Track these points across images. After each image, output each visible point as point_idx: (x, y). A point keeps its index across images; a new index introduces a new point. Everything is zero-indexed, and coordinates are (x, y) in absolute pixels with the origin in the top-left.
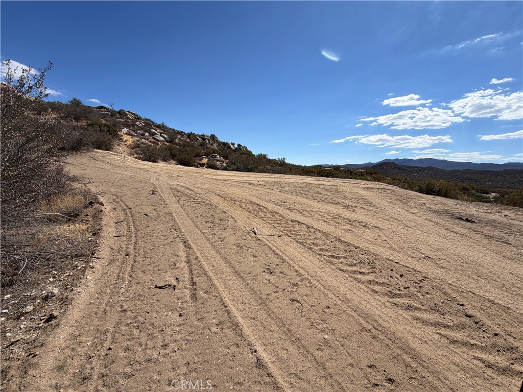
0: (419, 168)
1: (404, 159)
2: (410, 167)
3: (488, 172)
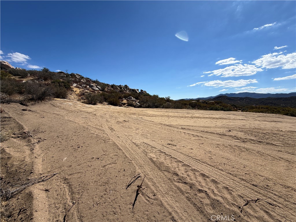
0: (240, 98)
1: (231, 93)
2: (235, 98)
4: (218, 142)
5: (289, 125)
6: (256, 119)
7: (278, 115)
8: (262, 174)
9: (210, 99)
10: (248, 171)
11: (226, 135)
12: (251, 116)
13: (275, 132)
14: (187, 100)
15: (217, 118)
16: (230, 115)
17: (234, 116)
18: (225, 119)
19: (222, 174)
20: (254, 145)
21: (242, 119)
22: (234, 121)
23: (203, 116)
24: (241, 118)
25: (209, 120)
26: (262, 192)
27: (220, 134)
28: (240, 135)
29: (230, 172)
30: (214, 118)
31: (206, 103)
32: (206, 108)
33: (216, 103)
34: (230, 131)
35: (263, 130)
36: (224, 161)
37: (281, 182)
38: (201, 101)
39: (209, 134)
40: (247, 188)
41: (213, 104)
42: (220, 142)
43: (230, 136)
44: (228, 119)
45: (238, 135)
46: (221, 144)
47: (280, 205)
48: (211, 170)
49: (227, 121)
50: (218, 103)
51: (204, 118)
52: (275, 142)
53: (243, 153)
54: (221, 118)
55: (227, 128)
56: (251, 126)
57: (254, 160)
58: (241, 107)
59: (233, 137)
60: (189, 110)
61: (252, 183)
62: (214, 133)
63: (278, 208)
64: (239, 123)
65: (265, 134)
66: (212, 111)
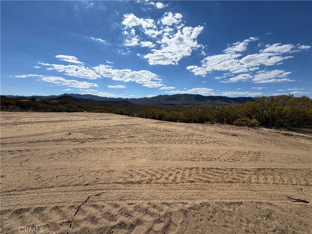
0: (86, 99)
1: (76, 94)
3: (113, 101)
4: (53, 151)
5: (115, 121)
6: (96, 118)
7: (110, 114)
8: (94, 169)
9: (52, 98)
10: (82, 172)
11: (64, 140)
12: (92, 116)
13: (107, 128)
14: (11, 98)
15: (57, 122)
16: (73, 116)
17: (77, 117)
18: (67, 121)
19: (52, 192)
20: (91, 143)
21: (84, 120)
22: (76, 122)
23: (36, 121)
24: (83, 118)
25: (46, 125)
26: (92, 187)
27: (57, 141)
28: (80, 136)
29: (63, 184)
30: (53, 122)
31: (47, 103)
32: (47, 110)
33: (60, 103)
34: (70, 134)
35: (99, 127)
36: (58, 172)
37: (106, 169)
38: (37, 100)
39: (40, 143)
40: (79, 193)
41: (56, 104)
42: (55, 151)
43: (69, 140)
44: (70, 121)
45: (78, 136)
46: (57, 152)
47: (104, 191)
48: (36, 195)
49: (69, 123)
50: (63, 104)
51: (38, 122)
52: (106, 136)
53: (80, 155)
54: (62, 121)
55: (67, 131)
56: (90, 125)
57: (89, 158)
58: (86, 108)
59: (72, 140)
60: (12, 112)
61: (85, 184)
62: (49, 141)
63: (103, 194)
64: (80, 124)
65: (100, 131)
66: (52, 113)
